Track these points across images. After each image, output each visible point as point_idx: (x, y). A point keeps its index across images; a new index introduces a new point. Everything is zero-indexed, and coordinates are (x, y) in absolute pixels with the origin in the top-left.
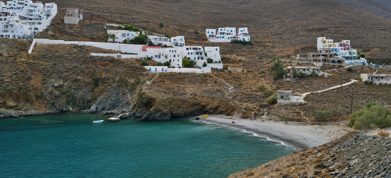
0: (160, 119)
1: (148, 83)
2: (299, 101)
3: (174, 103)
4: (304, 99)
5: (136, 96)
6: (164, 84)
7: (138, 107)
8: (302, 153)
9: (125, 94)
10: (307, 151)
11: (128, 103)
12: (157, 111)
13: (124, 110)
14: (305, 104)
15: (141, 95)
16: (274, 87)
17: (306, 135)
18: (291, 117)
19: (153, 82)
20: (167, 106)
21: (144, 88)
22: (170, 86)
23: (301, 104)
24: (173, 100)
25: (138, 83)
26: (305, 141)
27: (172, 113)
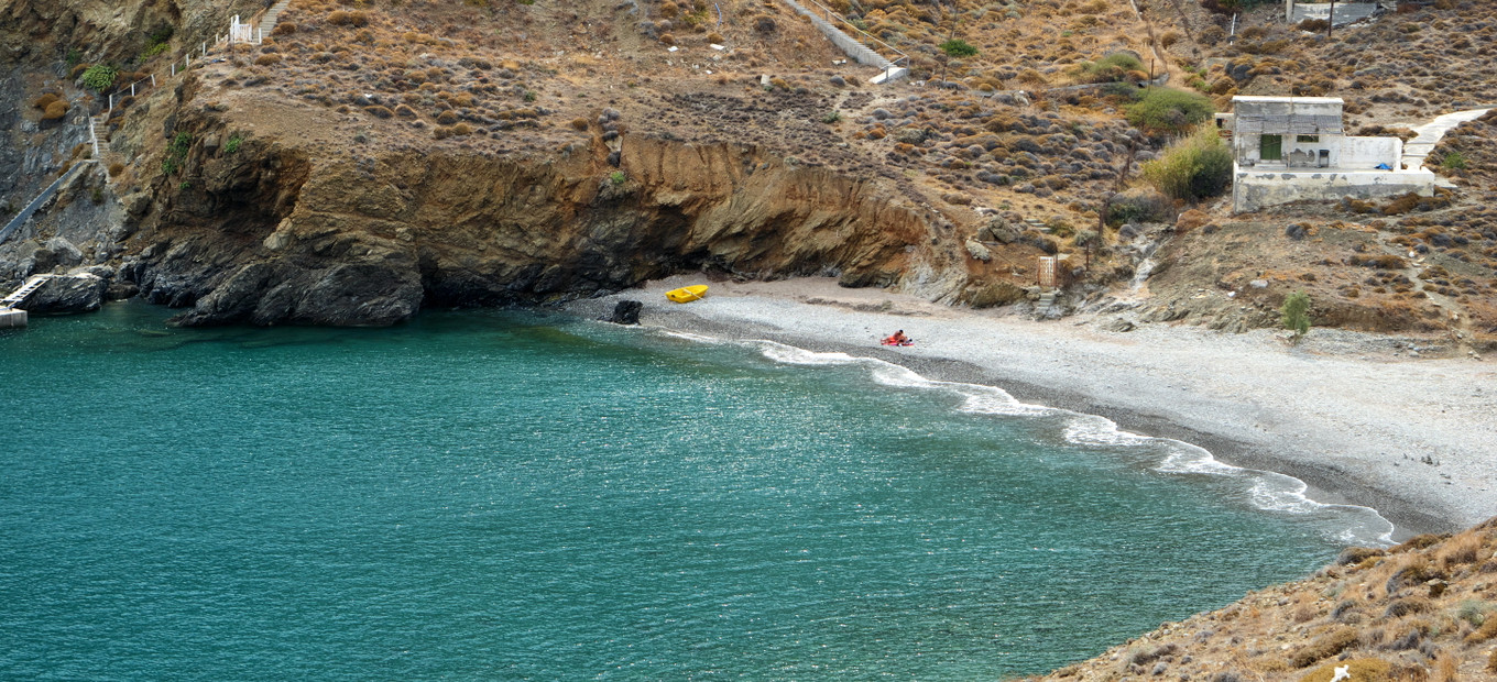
0: (338, 312)
1: (240, 32)
2: (1396, 177)
3: (444, 189)
4: (1435, 161)
5: (146, 134)
6: (368, 41)
7: (167, 223)
8: (1405, 560)
9: (59, 121)
10: (1445, 550)
11: (87, 194)
12: (318, 250)
13: (57, 242)
14: (1441, 199)
15: (187, 129)
16: (1214, 65)
17: (1440, 430)
18: (1329, 295)
19: (284, 30)
20: (389, 211)
21: (213, 72)
22: (417, 61)
23: (1410, 201)
24: (438, 169)
25: (163, 35)
26: (1432, 476)
27: (429, 271)
